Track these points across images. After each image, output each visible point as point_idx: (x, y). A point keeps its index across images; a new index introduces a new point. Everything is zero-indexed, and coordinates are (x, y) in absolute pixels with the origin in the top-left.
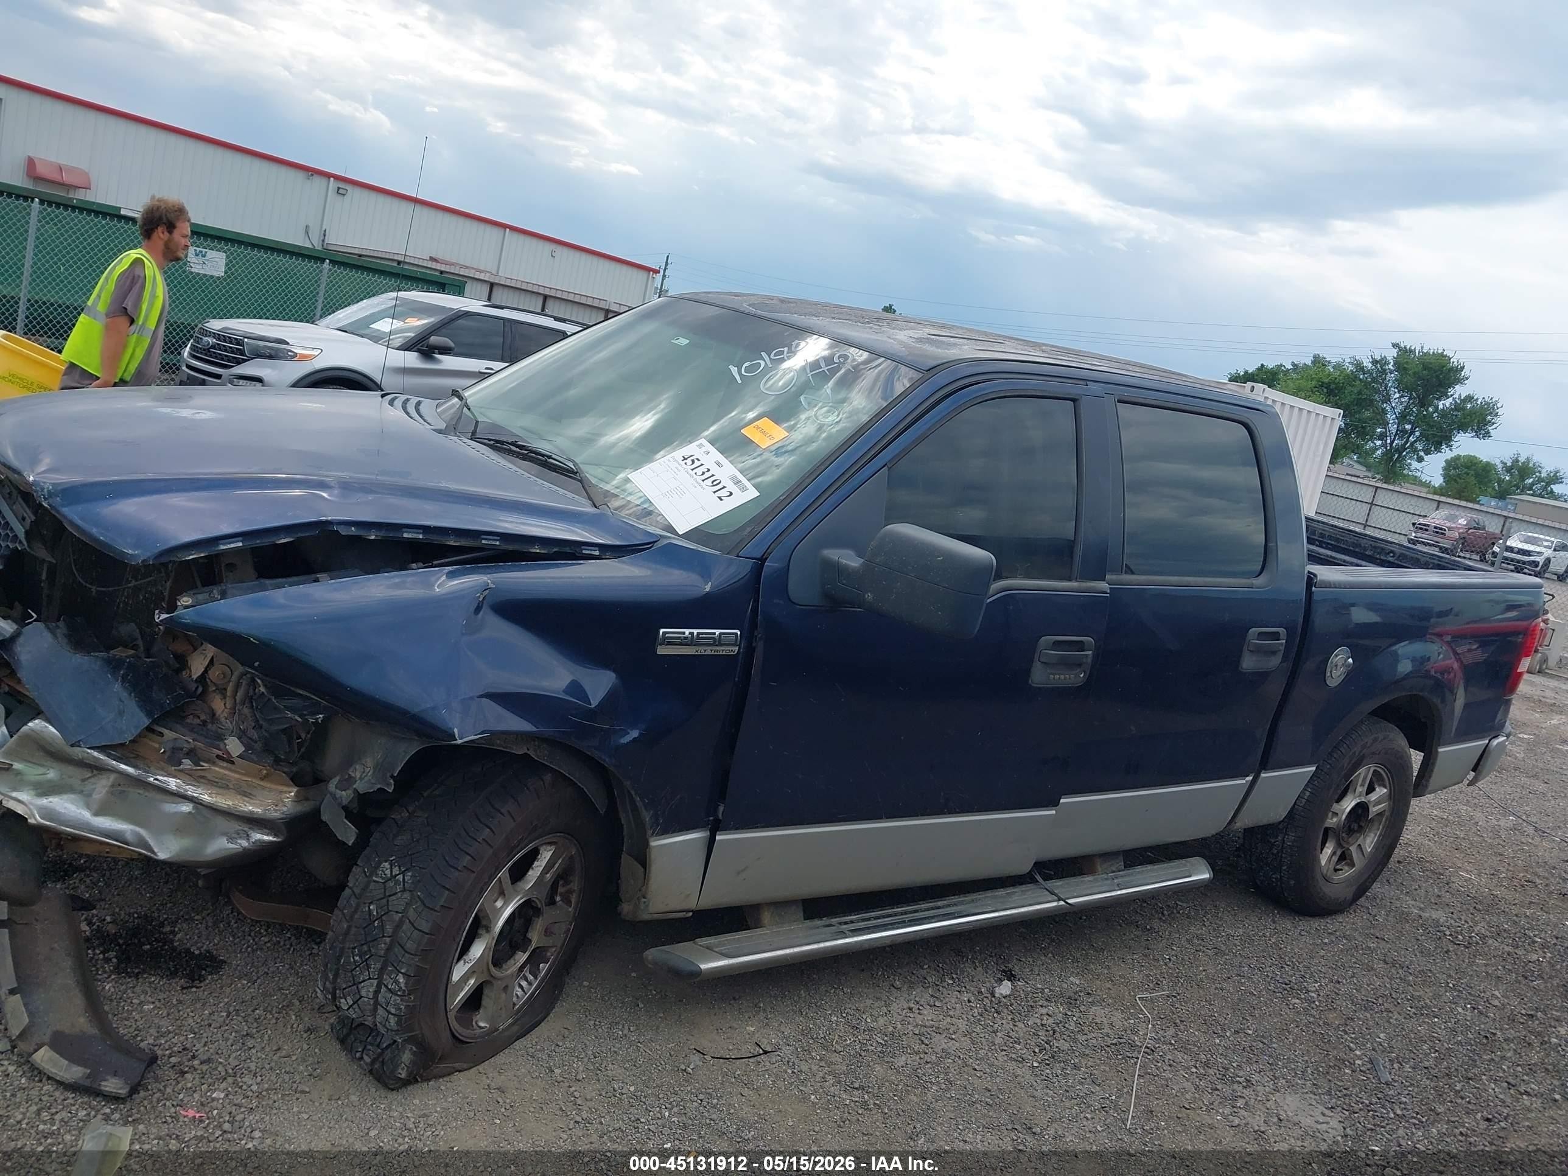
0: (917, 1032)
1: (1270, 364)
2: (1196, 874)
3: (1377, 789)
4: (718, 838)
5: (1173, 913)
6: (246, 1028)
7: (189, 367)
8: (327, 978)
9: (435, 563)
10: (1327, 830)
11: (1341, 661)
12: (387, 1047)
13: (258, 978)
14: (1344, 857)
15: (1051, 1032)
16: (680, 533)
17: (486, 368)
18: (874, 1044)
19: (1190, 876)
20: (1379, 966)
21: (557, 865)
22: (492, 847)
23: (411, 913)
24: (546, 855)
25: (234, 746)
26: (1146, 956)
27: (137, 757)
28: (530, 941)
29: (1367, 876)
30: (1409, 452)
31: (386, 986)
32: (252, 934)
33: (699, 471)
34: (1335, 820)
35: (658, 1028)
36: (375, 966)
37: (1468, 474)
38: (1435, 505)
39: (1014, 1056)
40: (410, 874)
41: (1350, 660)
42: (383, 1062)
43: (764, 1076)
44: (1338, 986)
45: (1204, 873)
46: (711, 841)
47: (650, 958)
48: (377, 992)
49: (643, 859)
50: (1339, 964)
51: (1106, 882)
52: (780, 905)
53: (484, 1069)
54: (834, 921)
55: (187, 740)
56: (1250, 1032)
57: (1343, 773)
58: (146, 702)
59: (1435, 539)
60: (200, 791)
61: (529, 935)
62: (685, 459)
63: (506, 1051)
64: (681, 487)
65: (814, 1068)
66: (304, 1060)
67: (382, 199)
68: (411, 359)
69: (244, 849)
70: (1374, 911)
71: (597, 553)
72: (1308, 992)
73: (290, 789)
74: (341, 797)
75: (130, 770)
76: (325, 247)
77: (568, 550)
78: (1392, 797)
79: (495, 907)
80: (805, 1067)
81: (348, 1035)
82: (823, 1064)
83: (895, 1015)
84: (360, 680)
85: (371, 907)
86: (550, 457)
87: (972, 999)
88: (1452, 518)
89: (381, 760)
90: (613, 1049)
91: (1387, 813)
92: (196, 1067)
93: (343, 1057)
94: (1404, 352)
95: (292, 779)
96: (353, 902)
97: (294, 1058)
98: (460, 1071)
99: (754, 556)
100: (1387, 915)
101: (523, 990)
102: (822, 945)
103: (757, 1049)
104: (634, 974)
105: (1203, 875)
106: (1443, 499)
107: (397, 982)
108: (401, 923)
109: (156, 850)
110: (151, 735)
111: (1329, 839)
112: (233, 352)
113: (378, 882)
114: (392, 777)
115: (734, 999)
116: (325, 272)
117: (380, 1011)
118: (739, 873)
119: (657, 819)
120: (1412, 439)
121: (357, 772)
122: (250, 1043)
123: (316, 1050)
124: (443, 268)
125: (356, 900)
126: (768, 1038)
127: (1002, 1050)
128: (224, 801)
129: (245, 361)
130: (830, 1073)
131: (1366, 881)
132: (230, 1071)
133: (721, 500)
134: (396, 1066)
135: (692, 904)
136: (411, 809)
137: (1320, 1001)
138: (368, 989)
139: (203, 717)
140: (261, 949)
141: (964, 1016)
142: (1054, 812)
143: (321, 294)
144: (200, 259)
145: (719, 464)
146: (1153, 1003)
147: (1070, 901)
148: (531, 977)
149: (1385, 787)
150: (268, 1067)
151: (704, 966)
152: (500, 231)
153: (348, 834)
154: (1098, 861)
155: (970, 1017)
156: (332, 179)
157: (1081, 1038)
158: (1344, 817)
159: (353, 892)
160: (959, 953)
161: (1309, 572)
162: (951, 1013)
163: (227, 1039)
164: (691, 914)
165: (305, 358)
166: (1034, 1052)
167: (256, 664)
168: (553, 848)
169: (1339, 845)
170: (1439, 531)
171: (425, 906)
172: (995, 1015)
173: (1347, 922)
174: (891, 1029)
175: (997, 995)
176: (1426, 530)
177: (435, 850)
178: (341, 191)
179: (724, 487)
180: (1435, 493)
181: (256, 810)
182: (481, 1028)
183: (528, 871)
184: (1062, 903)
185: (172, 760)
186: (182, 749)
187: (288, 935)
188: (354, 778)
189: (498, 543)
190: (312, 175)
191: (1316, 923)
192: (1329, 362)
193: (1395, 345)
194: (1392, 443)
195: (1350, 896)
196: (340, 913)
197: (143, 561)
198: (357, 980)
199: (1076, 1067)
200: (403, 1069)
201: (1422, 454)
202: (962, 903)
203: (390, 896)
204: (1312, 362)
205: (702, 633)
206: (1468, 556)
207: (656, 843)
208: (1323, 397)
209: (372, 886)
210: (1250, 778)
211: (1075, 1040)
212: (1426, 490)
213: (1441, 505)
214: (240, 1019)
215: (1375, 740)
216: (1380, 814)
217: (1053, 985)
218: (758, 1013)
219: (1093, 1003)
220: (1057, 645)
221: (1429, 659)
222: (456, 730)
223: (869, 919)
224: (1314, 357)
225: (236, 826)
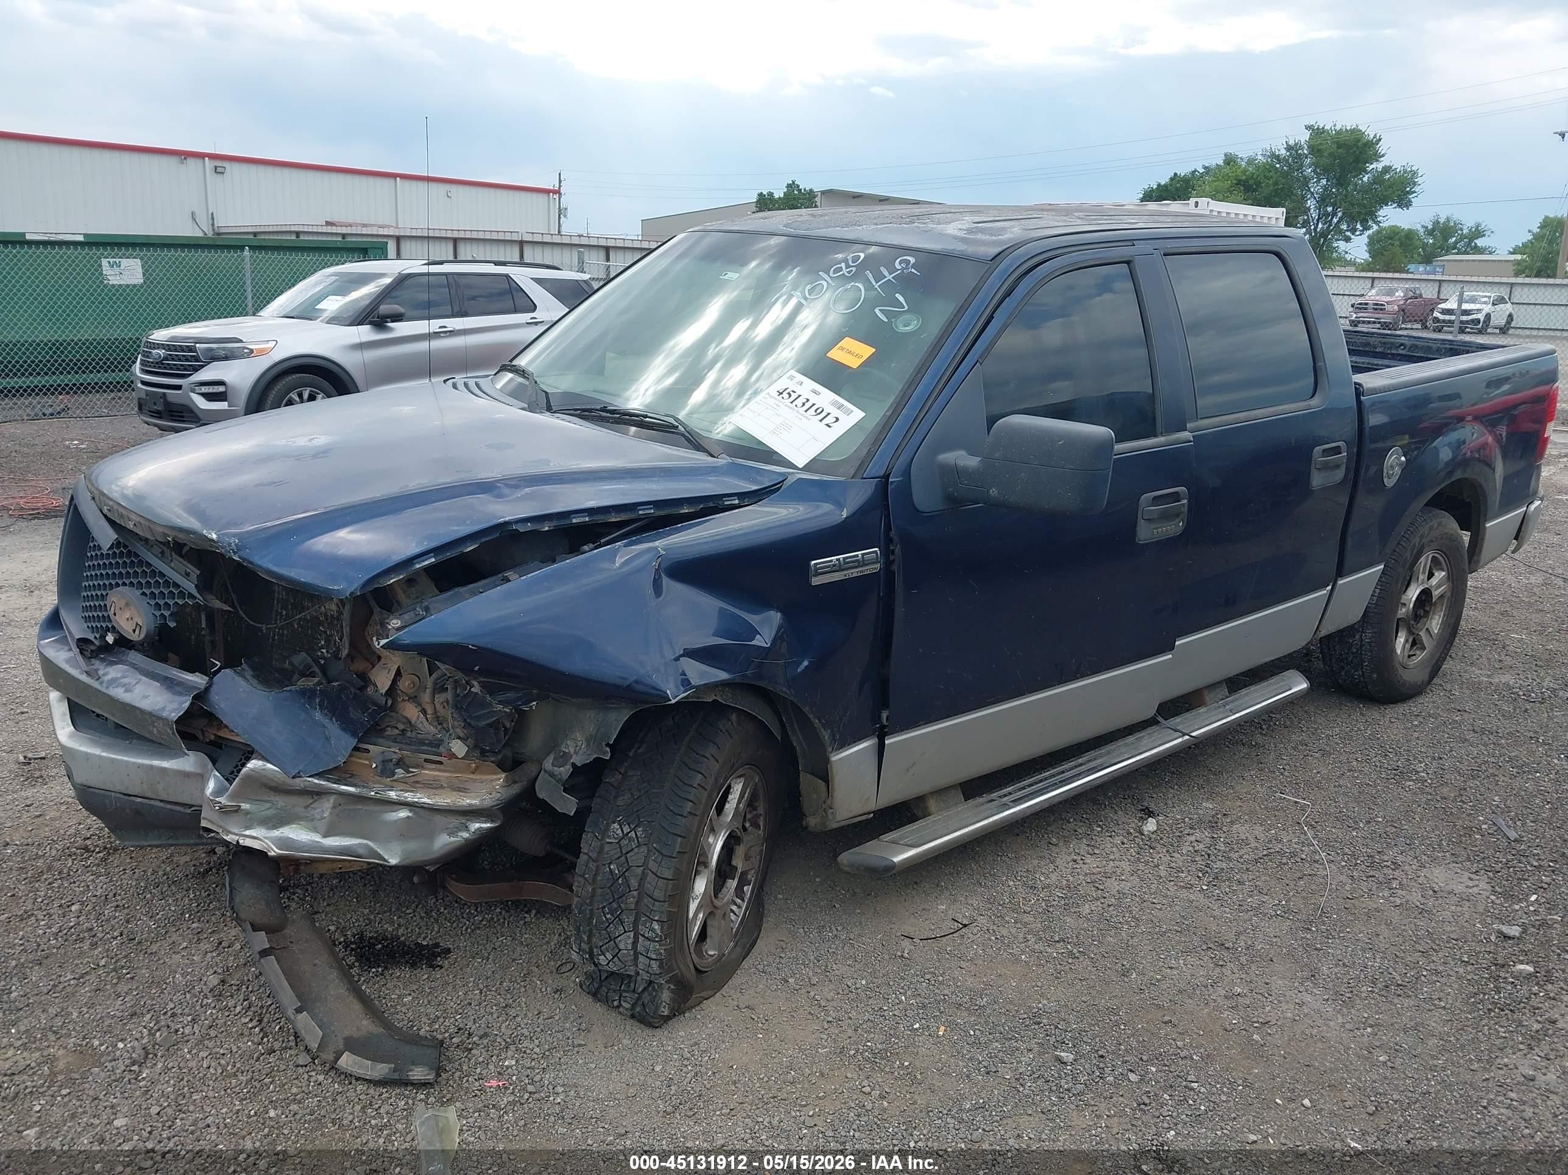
0: (1089, 881)
1: (1184, 171)
2: (1295, 686)
3: (1436, 574)
4: (887, 742)
5: (1270, 725)
6: (502, 1000)
7: (144, 383)
8: (581, 940)
9: (602, 541)
10: (1398, 619)
11: (1395, 461)
12: (643, 991)
13: (489, 954)
14: (1415, 643)
15: (1206, 856)
16: (800, 466)
17: (440, 327)
18: (1056, 899)
19: (1290, 689)
20: (1470, 736)
21: (746, 795)
22: (706, 790)
23: (652, 865)
24: (737, 788)
25: (459, 748)
26: (1261, 770)
27: (352, 776)
28: (736, 868)
29: (1438, 655)
30: (1335, 234)
31: (643, 936)
32: (465, 916)
33: (799, 402)
34: (1404, 610)
35: (860, 923)
36: (628, 919)
37: (1393, 245)
38: (1369, 283)
39: (1182, 884)
40: (640, 829)
41: (1403, 458)
42: (643, 1004)
43: (972, 947)
44: (1441, 761)
45: (1302, 683)
46: (881, 746)
47: (845, 861)
48: (635, 943)
49: (824, 775)
50: (1435, 742)
51: (1219, 710)
52: (941, 792)
53: (727, 993)
54: (994, 795)
55: (394, 752)
56: (1380, 820)
57: (1407, 567)
58: (348, 725)
59: (1377, 316)
60: (419, 795)
61: (734, 863)
62: (781, 393)
63: (738, 972)
64: (786, 421)
65: (1014, 931)
66: (566, 1018)
67: (262, 170)
68: (365, 333)
69: (466, 840)
70: (1449, 687)
71: (737, 502)
72: (1417, 772)
73: (499, 776)
74: (560, 774)
75: (351, 789)
76: (216, 230)
77: (711, 504)
78: (1450, 577)
79: (709, 843)
80: (1005, 932)
81: (598, 989)
82: (1019, 925)
83: (1063, 868)
84: (576, 665)
85: (612, 867)
86: (646, 417)
87: (1125, 841)
88: (1391, 292)
89: (594, 733)
90: (830, 951)
91: (1449, 594)
92: (478, 1042)
93: (599, 1008)
94: (1317, 132)
95: (498, 766)
96: (592, 865)
97: (557, 1018)
98: (706, 999)
99: (877, 475)
100: (1461, 688)
101: (738, 912)
102: (991, 820)
103: (956, 924)
104: (818, 880)
105: (1302, 685)
106: (1376, 275)
107: (653, 930)
108: (644, 876)
109: (386, 858)
110: (357, 753)
111: (1400, 629)
112: (187, 360)
113: (611, 843)
114: (608, 745)
115: (916, 883)
116: (247, 259)
117: (641, 959)
118: (908, 770)
119: (834, 736)
120: (1335, 220)
121: (569, 747)
122: (512, 1012)
123: (573, 1007)
124: (344, 230)
125: (595, 864)
126: (961, 913)
127: (1170, 881)
128: (444, 800)
129: (202, 366)
130: (1029, 932)
131: (1438, 661)
132: (508, 1040)
133: (830, 427)
134: (657, 1008)
135: (872, 806)
136: (622, 770)
137: (1431, 779)
138: (625, 942)
139: (401, 726)
140: (479, 928)
141: (1124, 858)
142: (1170, 656)
143: (249, 282)
144: (116, 270)
145: (815, 392)
146: (1285, 811)
147: (1193, 734)
148: (739, 901)
149: (1443, 570)
150: (539, 1030)
151: (896, 860)
152: (391, 181)
153: (568, 805)
154: (1206, 692)
155: (1130, 858)
156: (207, 159)
157: (1232, 855)
158: (1412, 605)
159: (589, 856)
160: (1095, 802)
161: (1356, 383)
162: (1112, 857)
163: (492, 1014)
164: (872, 815)
165: (262, 353)
166: (1198, 877)
167: (476, 668)
168: (742, 780)
169: (1410, 632)
170: (1379, 307)
171: (663, 855)
172: (1151, 851)
173: (1428, 702)
174: (1065, 882)
175: (1146, 833)
176: (1366, 309)
177: (657, 803)
178: (219, 170)
179: (829, 414)
180: (1363, 270)
181: (474, 802)
182: (712, 956)
183: (724, 805)
184: (1187, 737)
185: (386, 770)
186: (391, 760)
187: (498, 910)
188: (569, 753)
189: (652, 511)
190: (185, 158)
191: (1401, 708)
192: (1241, 159)
193: (1308, 127)
194: (1315, 229)
195: (1426, 677)
196: (581, 879)
197: (352, 594)
198: (613, 936)
199: (1240, 883)
200: (665, 1007)
201: (1348, 234)
202: (1101, 756)
203: (627, 853)
204: (1225, 162)
205: (847, 558)
206: (1409, 326)
207: (836, 757)
208: (1241, 195)
209: (607, 848)
210: (1329, 588)
211: (1230, 859)
212: (1353, 269)
213: (1376, 282)
214: (493, 993)
215: (1431, 528)
216: (1442, 597)
217: (1190, 813)
218: (942, 891)
219: (1232, 823)
220: (1156, 500)
221: (1464, 442)
222: (668, 692)
223: (1024, 788)
224: (1225, 155)
225: (454, 821)
